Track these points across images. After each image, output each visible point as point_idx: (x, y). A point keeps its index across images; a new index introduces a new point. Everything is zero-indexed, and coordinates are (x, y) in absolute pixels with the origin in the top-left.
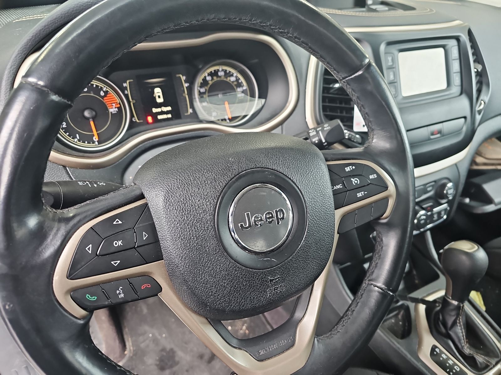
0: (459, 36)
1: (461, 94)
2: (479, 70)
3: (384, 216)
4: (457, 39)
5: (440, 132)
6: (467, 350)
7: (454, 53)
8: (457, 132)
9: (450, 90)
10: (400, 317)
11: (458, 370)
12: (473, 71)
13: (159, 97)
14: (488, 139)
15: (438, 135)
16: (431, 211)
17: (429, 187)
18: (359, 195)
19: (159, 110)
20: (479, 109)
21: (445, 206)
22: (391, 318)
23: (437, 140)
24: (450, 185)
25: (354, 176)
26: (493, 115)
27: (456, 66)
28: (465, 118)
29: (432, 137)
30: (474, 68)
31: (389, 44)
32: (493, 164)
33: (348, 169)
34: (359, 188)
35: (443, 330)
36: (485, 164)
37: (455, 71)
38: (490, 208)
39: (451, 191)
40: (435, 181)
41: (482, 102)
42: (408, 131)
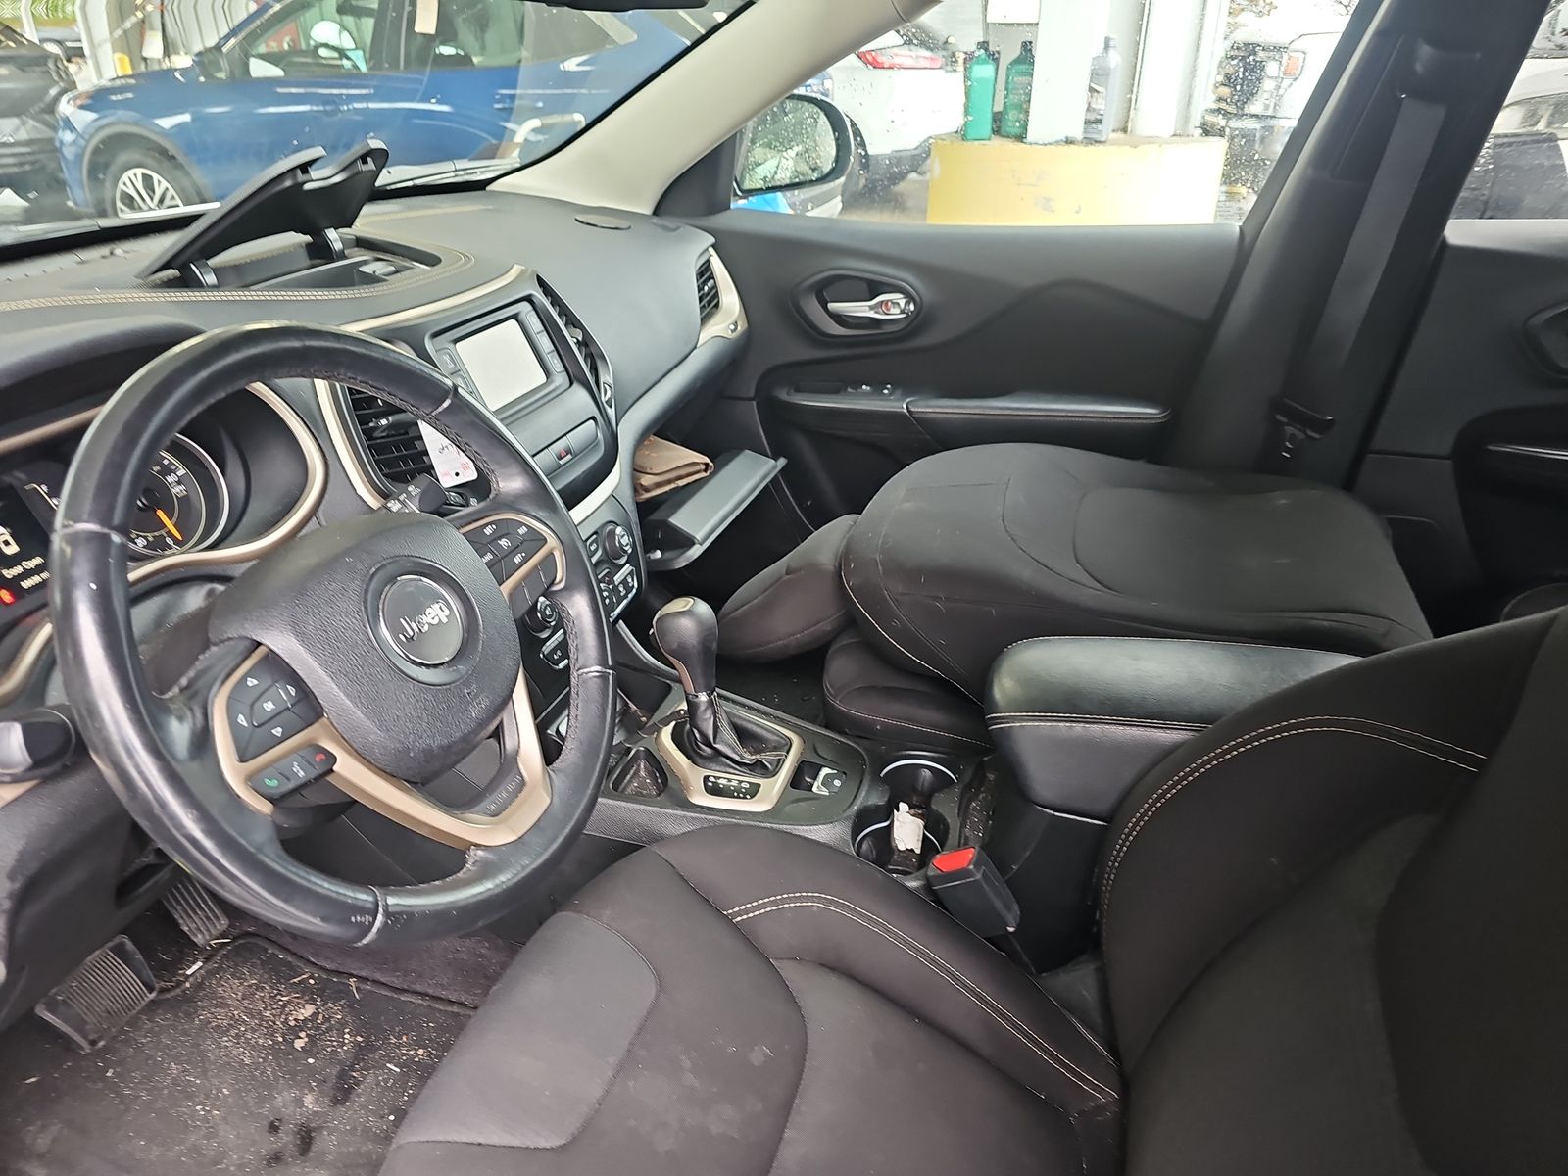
0: (530, 295)
1: (571, 384)
2: (580, 339)
3: (557, 580)
4: (529, 299)
5: (568, 452)
6: (749, 758)
7: (534, 324)
8: (591, 445)
9: (552, 382)
10: (642, 774)
11: (748, 786)
12: (572, 342)
13: (7, 543)
14: (640, 442)
15: (569, 456)
16: (611, 582)
17: (591, 544)
18: (518, 559)
19: (18, 570)
20: (606, 398)
21: (628, 568)
22: (630, 781)
23: (570, 466)
24: (619, 530)
25: (500, 538)
26: (631, 401)
27: (545, 344)
28: (593, 418)
29: (562, 462)
30: (572, 337)
31: (435, 335)
32: (670, 482)
33: (488, 531)
34: (514, 550)
35: (708, 750)
36: (658, 485)
37: (547, 351)
38: (695, 552)
39: (625, 540)
40: (595, 533)
41: (607, 388)
42: (533, 456)
